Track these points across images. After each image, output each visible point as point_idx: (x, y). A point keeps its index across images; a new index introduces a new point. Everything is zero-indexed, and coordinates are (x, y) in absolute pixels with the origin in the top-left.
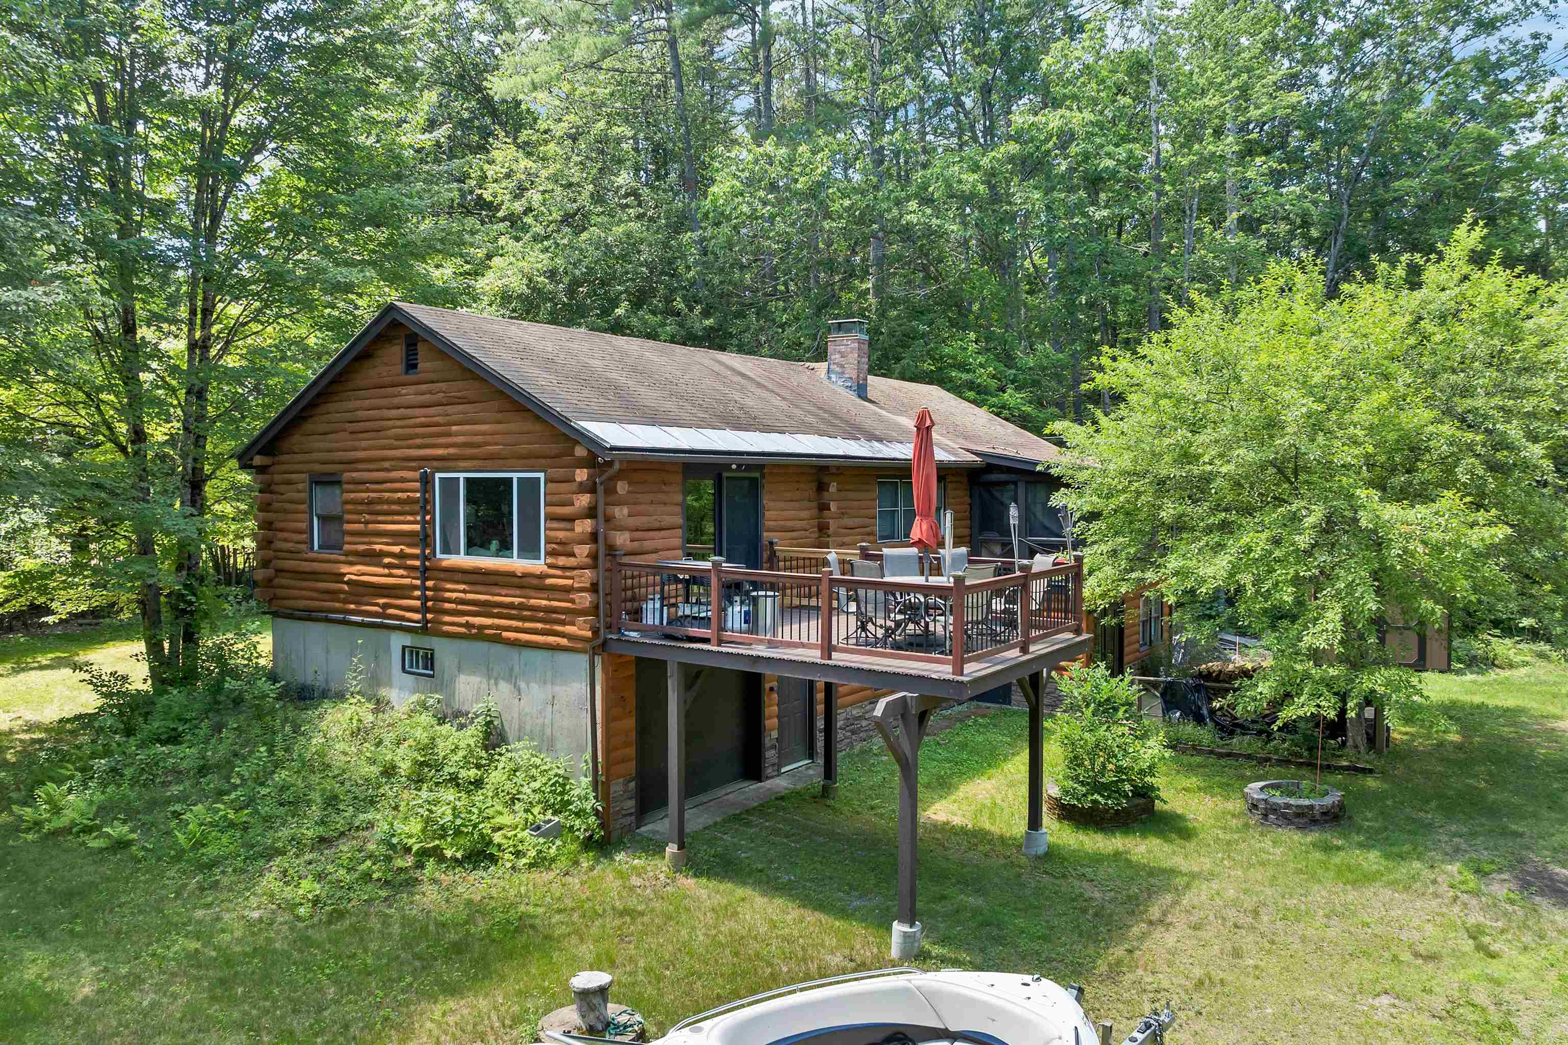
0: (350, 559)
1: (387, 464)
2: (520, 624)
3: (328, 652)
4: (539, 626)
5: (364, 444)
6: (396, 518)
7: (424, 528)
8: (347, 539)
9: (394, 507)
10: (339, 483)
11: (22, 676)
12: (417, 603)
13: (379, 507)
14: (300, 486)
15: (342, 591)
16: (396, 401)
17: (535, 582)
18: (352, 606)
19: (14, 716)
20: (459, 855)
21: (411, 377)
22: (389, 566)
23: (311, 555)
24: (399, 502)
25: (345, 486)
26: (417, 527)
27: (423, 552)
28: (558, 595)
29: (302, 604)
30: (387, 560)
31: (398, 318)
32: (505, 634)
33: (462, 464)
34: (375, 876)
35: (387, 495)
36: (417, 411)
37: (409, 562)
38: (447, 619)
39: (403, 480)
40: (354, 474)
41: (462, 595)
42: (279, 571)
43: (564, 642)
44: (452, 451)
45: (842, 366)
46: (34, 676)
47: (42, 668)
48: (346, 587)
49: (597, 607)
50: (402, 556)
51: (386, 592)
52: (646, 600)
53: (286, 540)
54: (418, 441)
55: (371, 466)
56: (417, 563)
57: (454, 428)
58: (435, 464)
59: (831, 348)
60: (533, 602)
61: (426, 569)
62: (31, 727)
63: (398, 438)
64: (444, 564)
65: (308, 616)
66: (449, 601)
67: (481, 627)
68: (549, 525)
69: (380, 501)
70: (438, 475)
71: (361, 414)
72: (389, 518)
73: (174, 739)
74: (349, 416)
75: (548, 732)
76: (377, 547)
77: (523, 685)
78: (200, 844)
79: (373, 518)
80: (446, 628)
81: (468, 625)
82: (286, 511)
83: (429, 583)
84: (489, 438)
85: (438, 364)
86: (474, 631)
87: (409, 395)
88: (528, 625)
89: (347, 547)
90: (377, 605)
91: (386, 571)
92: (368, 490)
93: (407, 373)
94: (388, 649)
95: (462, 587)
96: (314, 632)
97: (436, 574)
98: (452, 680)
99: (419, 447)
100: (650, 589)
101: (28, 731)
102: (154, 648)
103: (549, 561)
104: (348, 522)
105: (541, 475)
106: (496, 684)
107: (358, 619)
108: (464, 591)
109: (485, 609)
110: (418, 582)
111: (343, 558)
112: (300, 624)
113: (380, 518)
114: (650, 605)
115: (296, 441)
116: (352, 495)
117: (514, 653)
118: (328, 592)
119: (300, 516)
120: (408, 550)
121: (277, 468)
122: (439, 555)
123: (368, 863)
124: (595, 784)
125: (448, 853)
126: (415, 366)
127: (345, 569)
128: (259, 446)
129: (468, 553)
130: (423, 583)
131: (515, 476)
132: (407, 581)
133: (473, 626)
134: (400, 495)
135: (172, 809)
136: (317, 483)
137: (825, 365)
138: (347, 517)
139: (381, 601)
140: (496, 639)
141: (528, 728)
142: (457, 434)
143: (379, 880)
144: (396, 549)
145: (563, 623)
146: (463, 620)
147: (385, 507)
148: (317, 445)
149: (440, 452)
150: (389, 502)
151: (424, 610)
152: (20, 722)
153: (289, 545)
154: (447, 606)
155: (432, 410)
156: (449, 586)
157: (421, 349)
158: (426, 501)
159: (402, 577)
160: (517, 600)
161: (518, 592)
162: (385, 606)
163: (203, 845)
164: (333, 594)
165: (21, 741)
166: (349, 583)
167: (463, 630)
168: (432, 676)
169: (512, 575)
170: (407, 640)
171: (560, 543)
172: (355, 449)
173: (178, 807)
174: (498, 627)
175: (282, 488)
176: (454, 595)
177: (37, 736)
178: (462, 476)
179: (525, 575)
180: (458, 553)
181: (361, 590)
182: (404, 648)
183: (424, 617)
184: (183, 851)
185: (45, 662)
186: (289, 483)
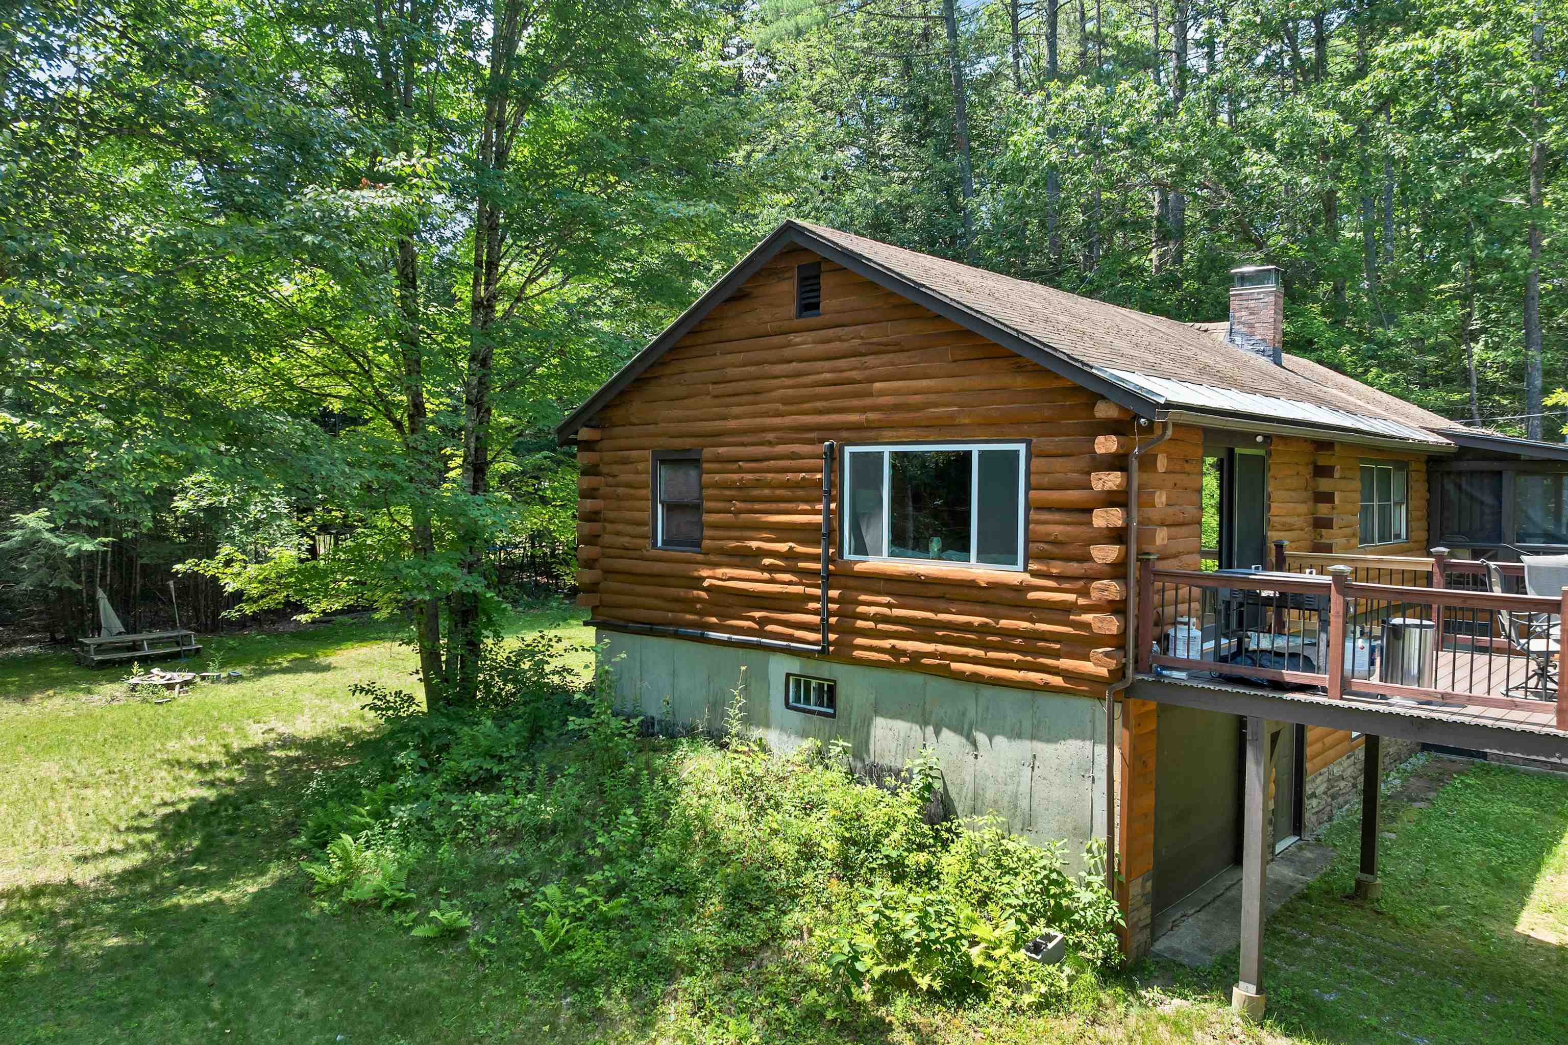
0: (712, 558)
1: (770, 436)
2: (981, 653)
3: (674, 674)
4: (1015, 657)
5: (735, 410)
6: (782, 506)
7: (828, 520)
8: (707, 532)
9: (778, 492)
10: (696, 462)
11: (265, 680)
12: (816, 619)
13: (755, 492)
14: (640, 467)
15: (699, 600)
16: (788, 352)
17: (1010, 595)
18: (714, 620)
19: (265, 728)
20: (937, 985)
21: (812, 321)
22: (771, 569)
23: (654, 552)
24: (787, 485)
25: (706, 466)
26: (819, 519)
27: (826, 551)
28: (1052, 615)
29: (642, 614)
30: (767, 561)
31: (799, 240)
32: (955, 666)
33: (888, 434)
34: (830, 1015)
35: (770, 476)
36: (818, 365)
37: (801, 565)
38: (859, 641)
39: (794, 456)
40: (721, 450)
41: (886, 611)
42: (607, 572)
43: (1058, 681)
44: (871, 416)
45: (1251, 326)
46: (278, 680)
47: (284, 671)
48: (703, 594)
49: (1124, 633)
50: (790, 556)
51: (766, 603)
52: (1175, 624)
53: (618, 534)
54: (819, 404)
55: (745, 439)
56: (818, 566)
57: (878, 385)
58: (845, 434)
59: (1234, 304)
60: (1004, 623)
61: (830, 574)
62: (286, 742)
63: (785, 401)
64: (858, 567)
65: (650, 629)
66: (865, 617)
67: (917, 656)
68: (1033, 515)
69: (758, 484)
70: (848, 450)
71: (732, 372)
72: (774, 506)
73: (489, 783)
74: (714, 375)
75: (1024, 804)
76: (754, 544)
77: (981, 737)
78: (564, 947)
79: (749, 506)
80: (857, 653)
81: (893, 651)
82: (619, 498)
83: (834, 593)
84: (933, 397)
85: (852, 301)
86: (903, 660)
87: (804, 343)
88: (992, 655)
89: (706, 543)
90: (752, 619)
91: (766, 576)
92: (740, 470)
93: (799, 315)
94: (765, 678)
95: (886, 599)
96: (655, 647)
97: (843, 581)
98: (866, 725)
99: (820, 412)
100: (1183, 607)
101: (283, 747)
102: (430, 659)
103: (1033, 566)
104: (710, 512)
105: (1021, 448)
106: (937, 733)
107: (725, 636)
108: (889, 606)
109: (924, 630)
110: (818, 592)
111: (700, 557)
112: (637, 638)
113: (757, 506)
114: (1182, 632)
115: (636, 408)
116: (717, 477)
117: (966, 690)
118: (677, 600)
119: (638, 504)
120: (800, 549)
121: (606, 444)
122: (847, 556)
123: (814, 993)
124: (1111, 882)
125: (923, 982)
126: (816, 306)
127: (704, 573)
128: (586, 417)
129: (892, 554)
130: (825, 593)
131: (975, 449)
132: (799, 589)
133: (904, 653)
134: (790, 476)
135: (512, 886)
136: (663, 462)
137: (1226, 325)
138: (707, 505)
139: (757, 614)
140: (944, 672)
141: (989, 795)
142: (882, 393)
143: (834, 1021)
144: (783, 547)
145: (1057, 655)
146: (887, 643)
147: (767, 492)
148: (665, 413)
149: (854, 418)
150: (770, 485)
151: (824, 628)
152: (273, 735)
153: (625, 540)
154: (860, 623)
155: (841, 363)
156: (863, 597)
157: (827, 282)
158: (831, 484)
159: (790, 583)
160: (977, 620)
161: (978, 608)
162: (763, 622)
163: (570, 948)
164: (689, 604)
165: (277, 758)
166: (709, 589)
167: (886, 657)
168: (833, 716)
169: (972, 584)
170: (794, 665)
171: (1054, 543)
172: (724, 418)
173: (520, 884)
174: (943, 656)
175: (615, 469)
176: (873, 610)
177: (293, 753)
178: (887, 450)
179: (993, 586)
180: (879, 552)
181: (731, 600)
182: (788, 675)
183: (825, 637)
184: (545, 956)
185: (285, 664)
186: (625, 462)
